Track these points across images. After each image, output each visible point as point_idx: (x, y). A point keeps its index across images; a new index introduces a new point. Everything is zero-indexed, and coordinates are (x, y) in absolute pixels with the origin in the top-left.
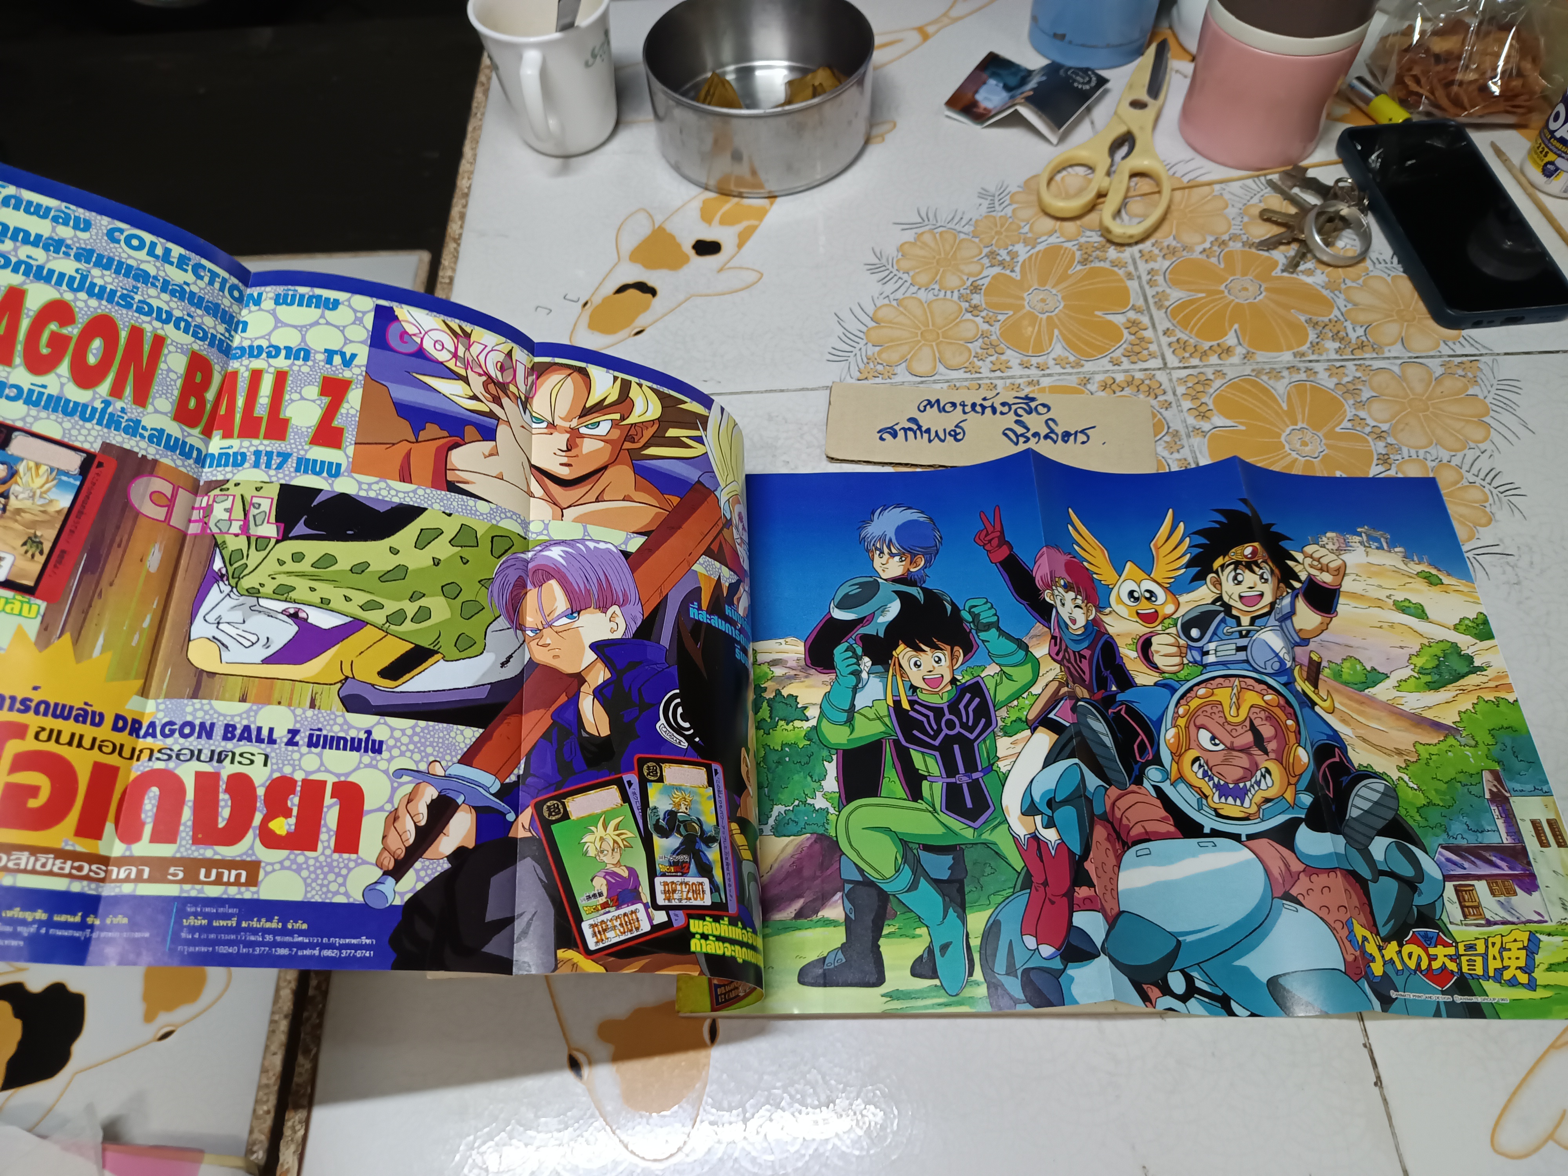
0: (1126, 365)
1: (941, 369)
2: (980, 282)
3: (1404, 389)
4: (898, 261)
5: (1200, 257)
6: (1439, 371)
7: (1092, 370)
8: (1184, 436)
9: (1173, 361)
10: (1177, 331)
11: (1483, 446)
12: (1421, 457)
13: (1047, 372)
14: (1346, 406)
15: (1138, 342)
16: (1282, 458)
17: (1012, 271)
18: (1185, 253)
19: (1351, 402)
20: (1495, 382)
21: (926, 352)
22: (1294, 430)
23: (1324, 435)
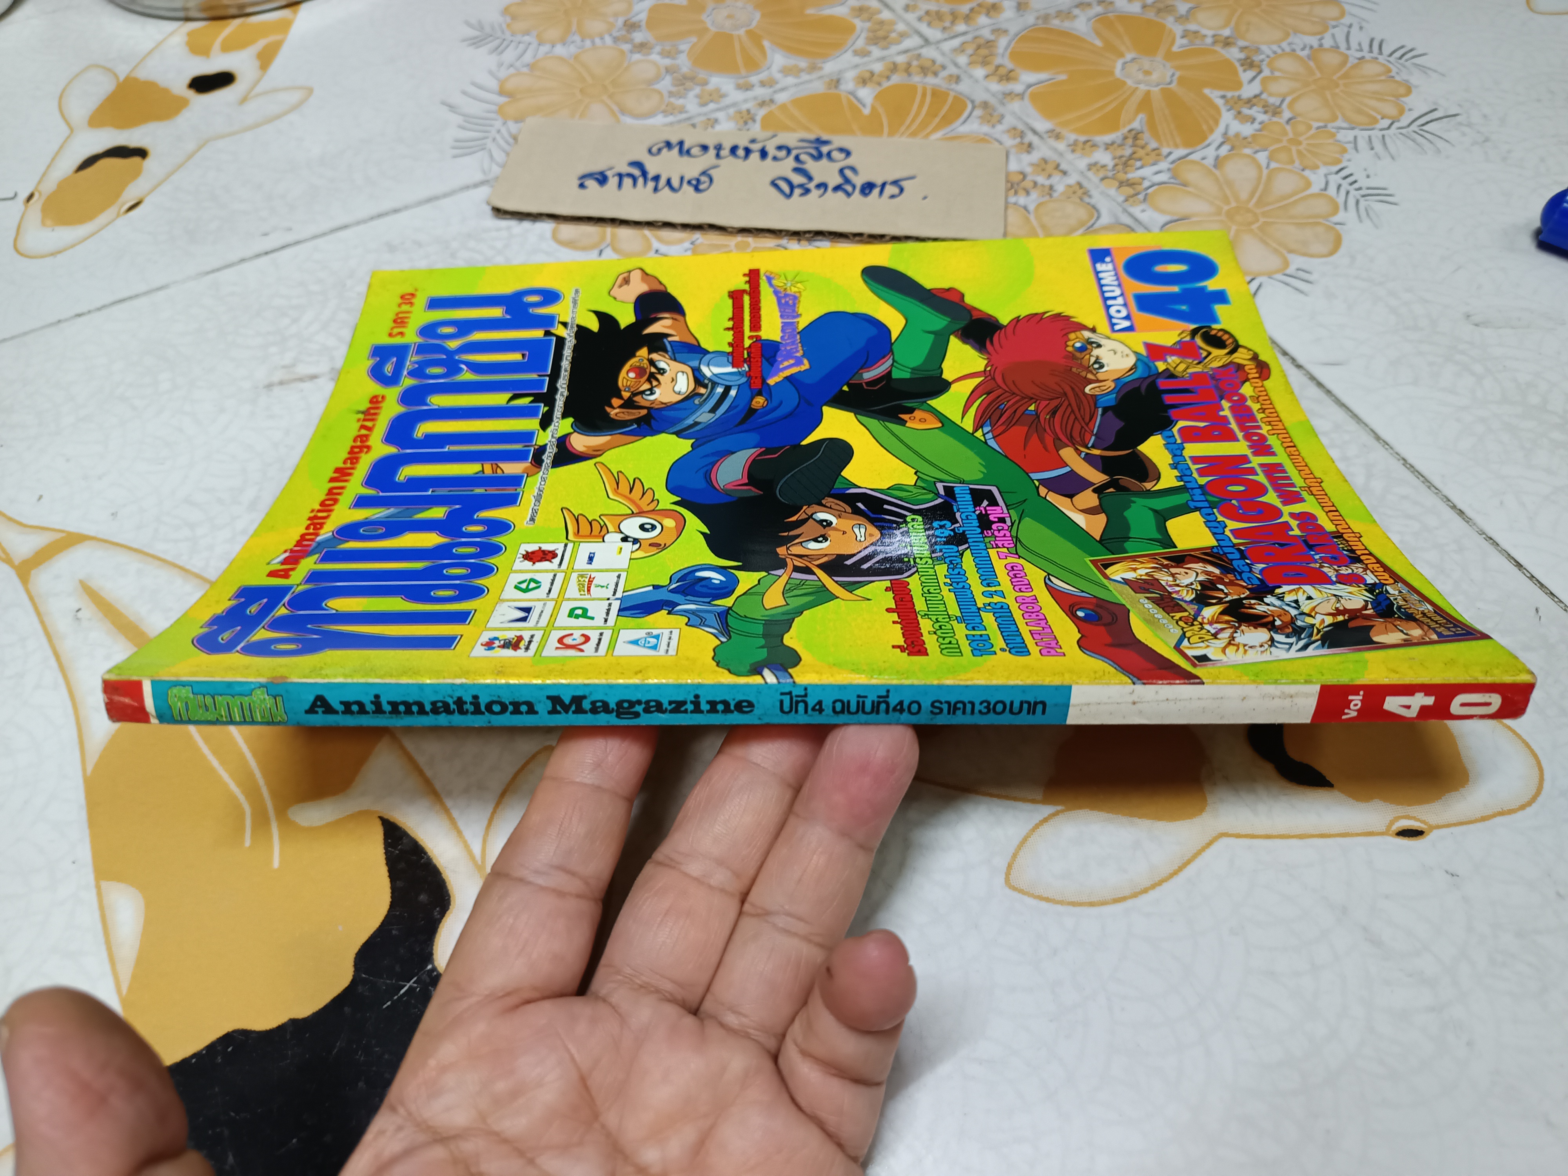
0: (876, 52)
2: (635, 19)
4: (508, 26)
7: (836, 69)
8: (997, 105)
9: (934, 34)
10: (920, 5)
11: (1347, 20)
12: (1287, 49)
13: (778, 86)
14: (1169, 25)
15: (878, 26)
16: (1132, 94)
19: (1171, 19)
21: (597, 109)
22: (1125, 63)
23: (1164, 59)
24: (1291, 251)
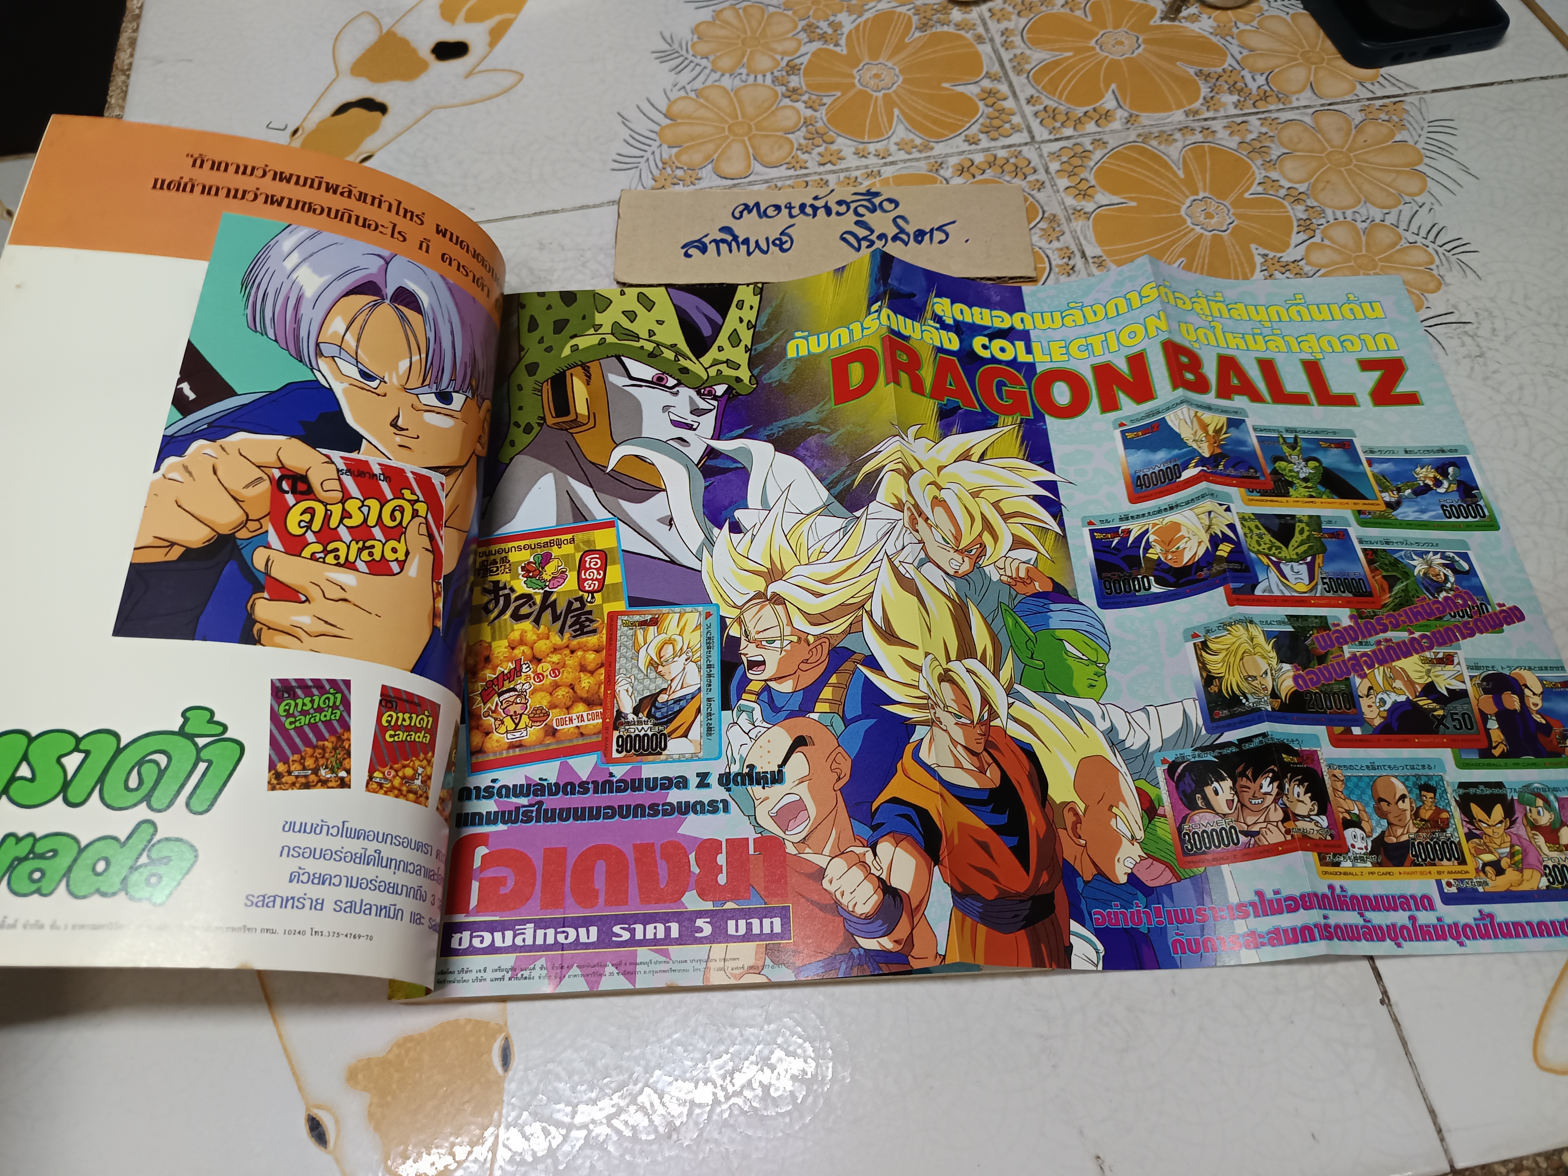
0: (985, 143)
1: (758, 167)
2: (798, 61)
3: (1320, 141)
4: (693, 45)
5: (1062, 10)
6: (1358, 117)
7: (944, 152)
8: (1063, 221)
9: (1041, 133)
10: (1043, 98)
11: (1420, 199)
12: (1350, 218)
13: (890, 159)
14: (1254, 168)
15: (997, 114)
16: (1185, 235)
17: (836, 45)
18: (1043, 8)
19: (1259, 162)
20: (1426, 125)
21: (737, 149)
22: (1195, 200)
23: (1231, 204)
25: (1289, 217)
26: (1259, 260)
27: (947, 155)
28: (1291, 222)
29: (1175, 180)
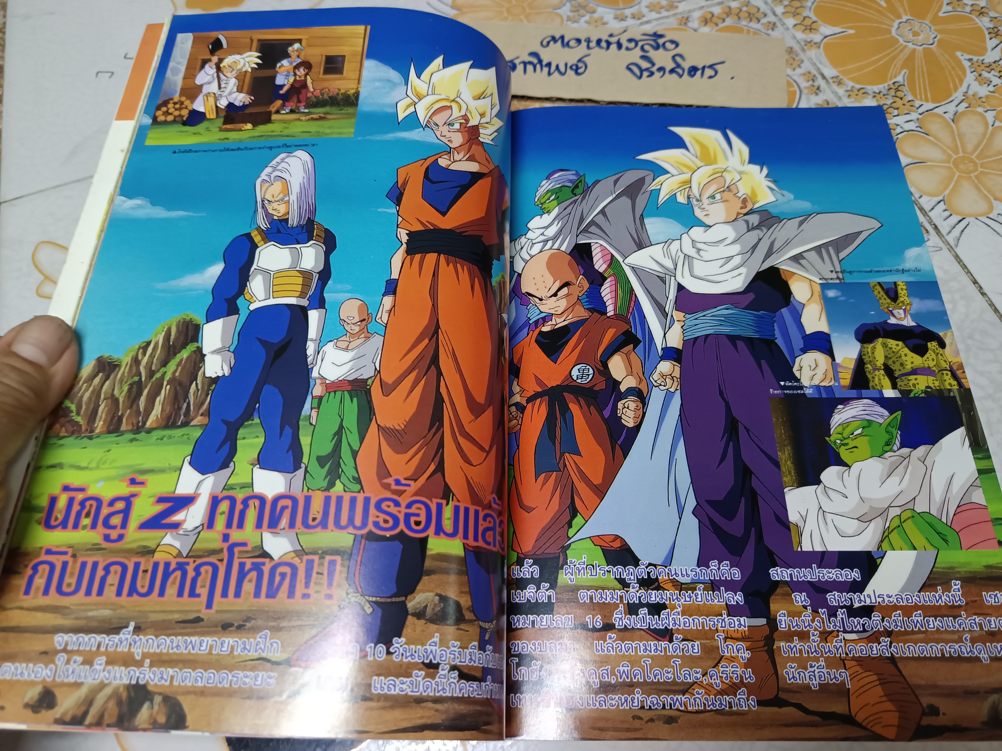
7: (687, 9)
8: (799, 51)
16: (901, 51)
22: (901, 23)
23: (931, 22)
24: (996, 199)
25: (980, 28)
26: (967, 64)
27: (690, 11)
28: (982, 31)
29: (881, 9)
